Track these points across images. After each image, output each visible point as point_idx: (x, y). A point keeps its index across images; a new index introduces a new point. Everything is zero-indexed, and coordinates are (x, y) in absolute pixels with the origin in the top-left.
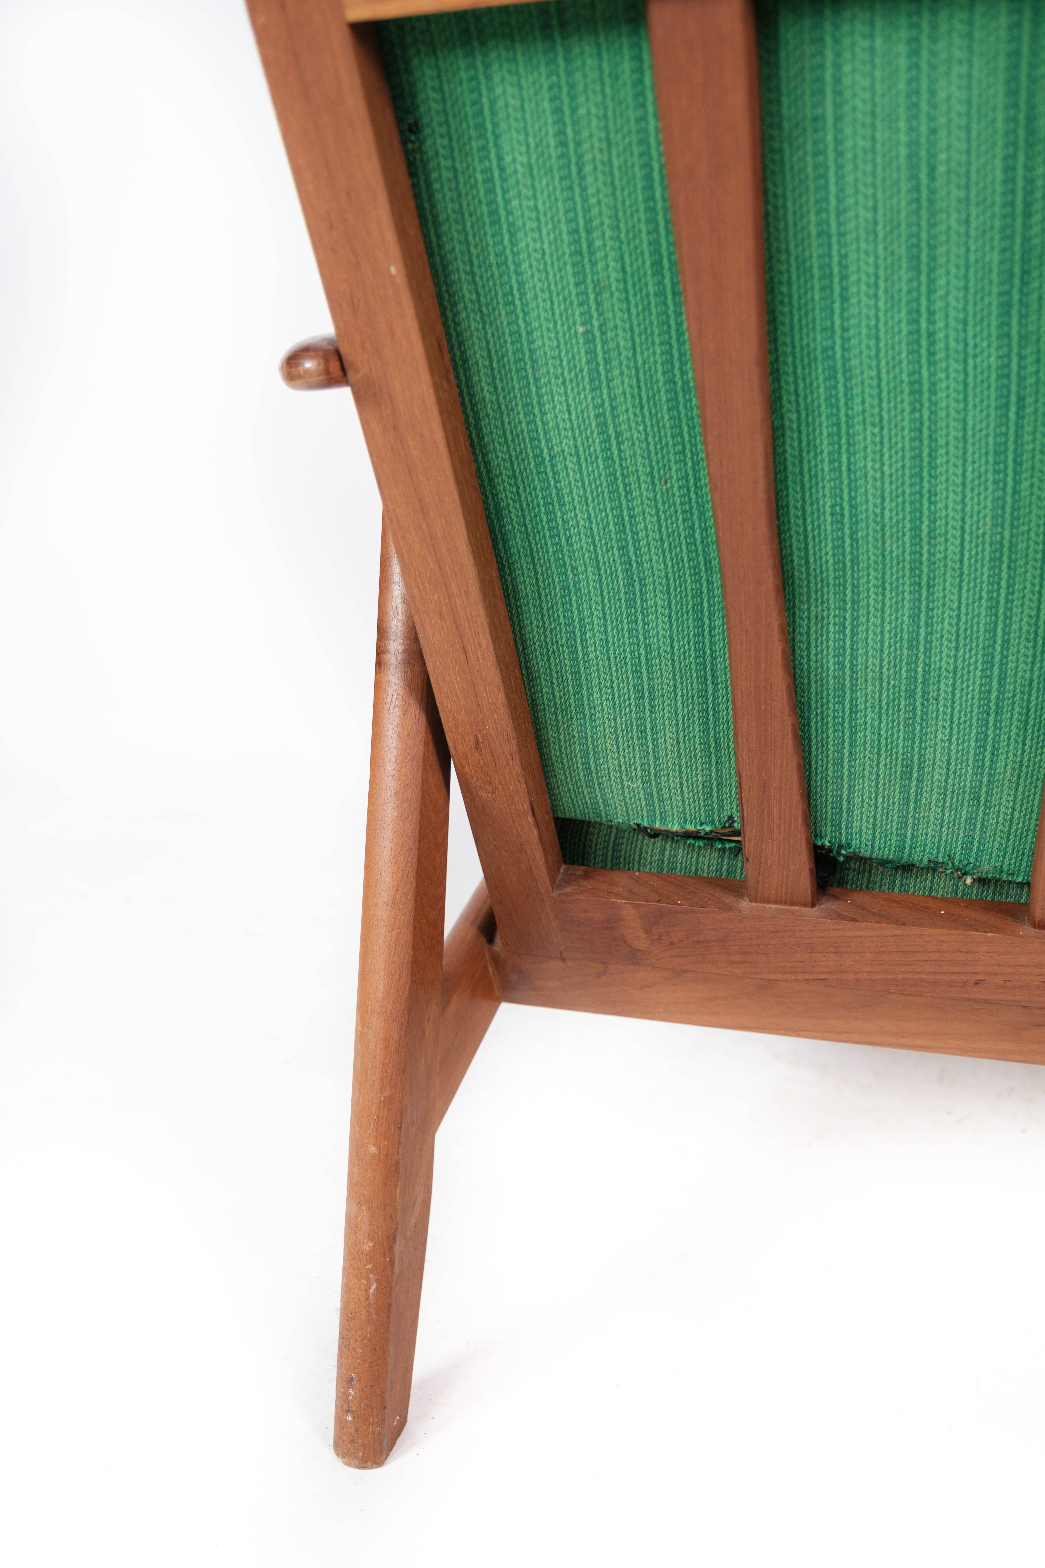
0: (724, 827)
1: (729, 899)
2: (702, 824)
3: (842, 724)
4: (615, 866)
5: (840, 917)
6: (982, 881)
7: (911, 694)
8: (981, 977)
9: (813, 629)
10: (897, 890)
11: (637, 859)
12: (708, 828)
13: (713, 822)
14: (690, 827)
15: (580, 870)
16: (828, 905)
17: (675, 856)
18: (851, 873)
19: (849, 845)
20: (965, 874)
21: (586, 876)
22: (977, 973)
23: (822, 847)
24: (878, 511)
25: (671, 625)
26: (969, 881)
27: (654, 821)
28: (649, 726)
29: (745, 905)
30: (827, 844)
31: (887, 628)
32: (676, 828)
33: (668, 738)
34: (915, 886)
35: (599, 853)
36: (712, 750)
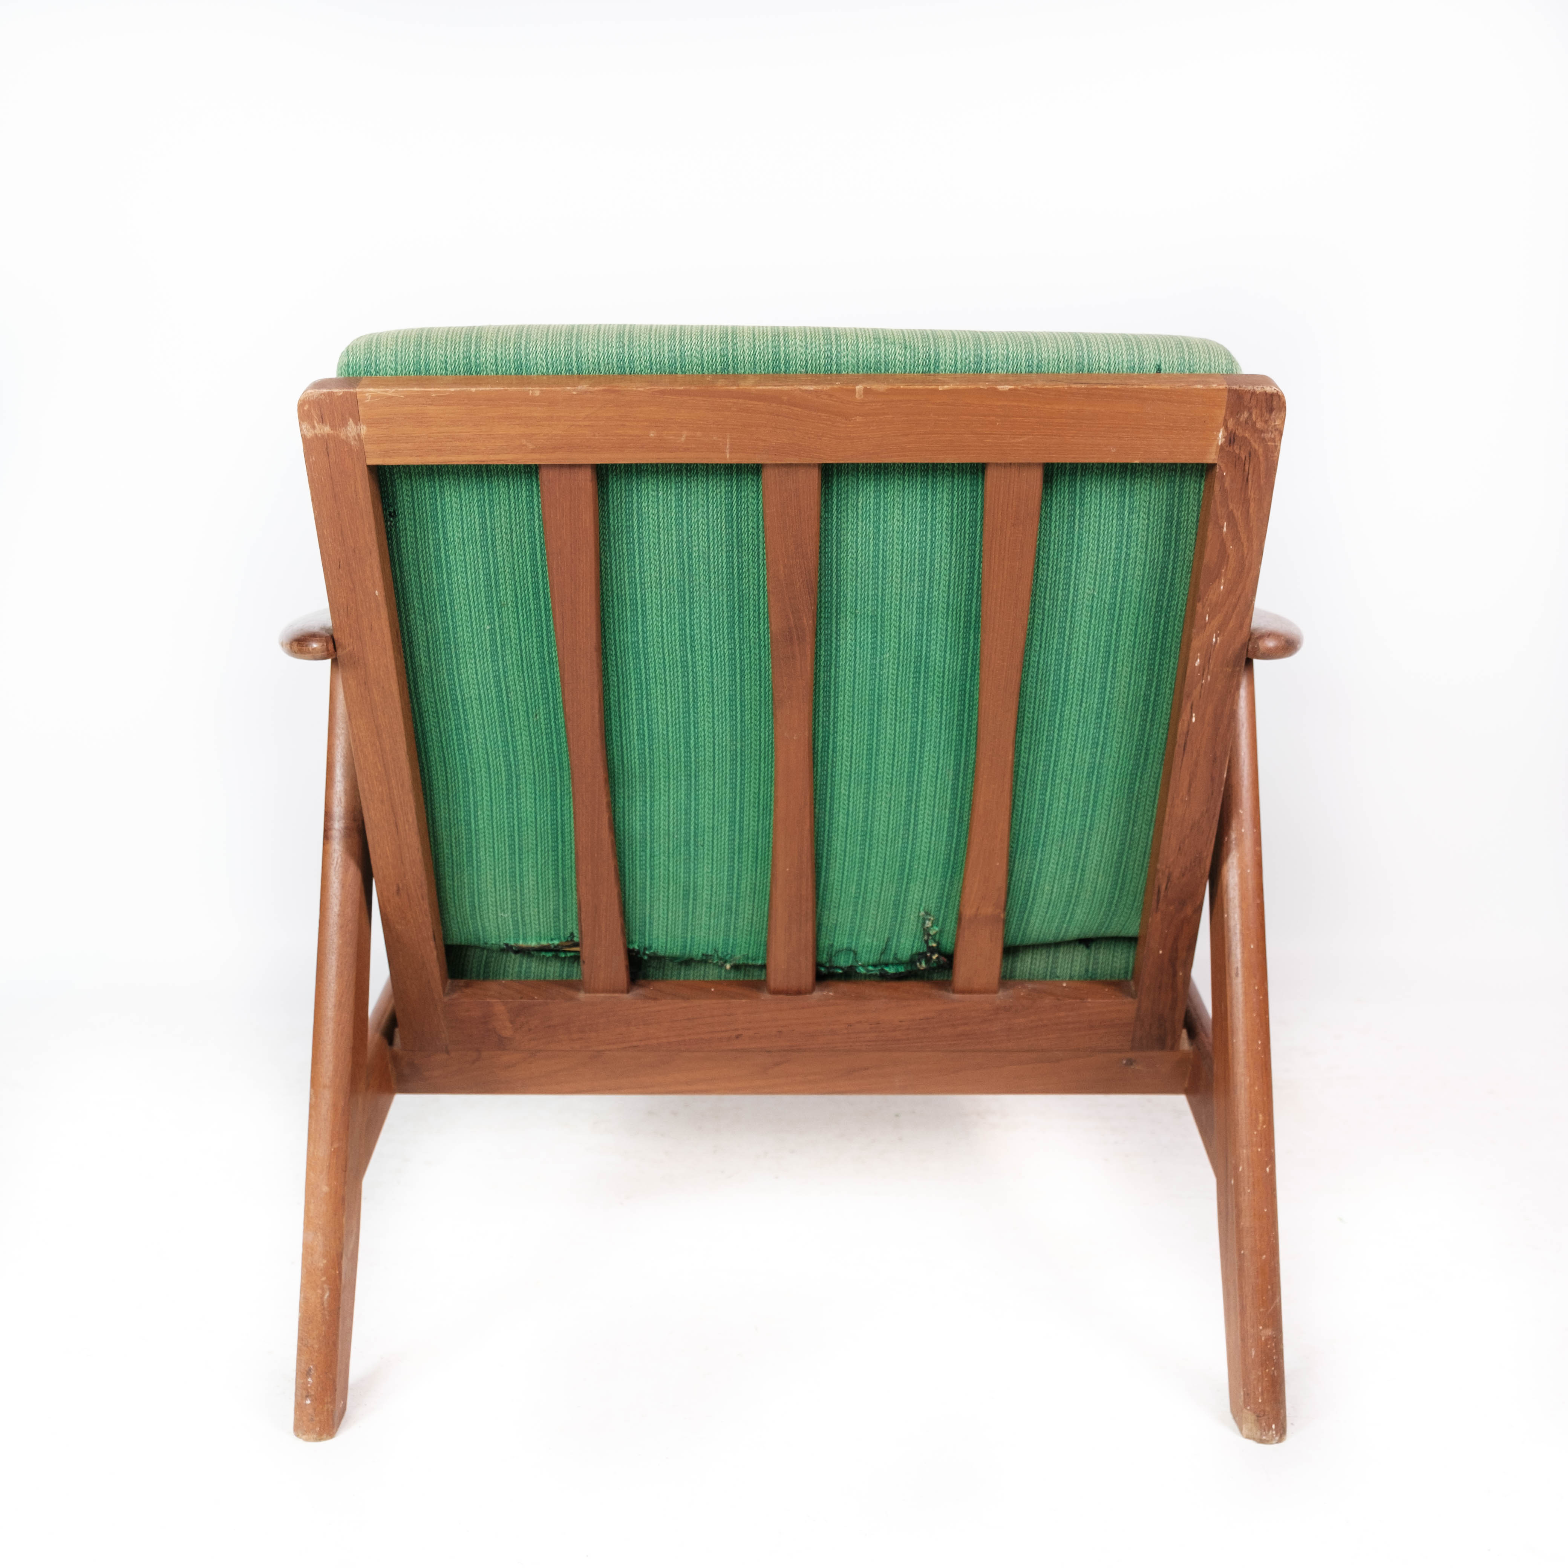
0: (567, 941)
1: (571, 993)
2: (552, 940)
3: (645, 865)
4: (486, 978)
5: (646, 998)
6: (736, 967)
7: (687, 843)
8: (740, 1032)
9: (627, 804)
10: (682, 979)
11: (502, 971)
12: (556, 942)
13: (559, 938)
14: (544, 943)
15: (462, 982)
16: (638, 992)
17: (530, 968)
18: (652, 970)
19: (651, 947)
20: (726, 962)
21: (467, 986)
22: (737, 1030)
23: (633, 950)
24: (665, 732)
25: (536, 805)
26: (728, 966)
27: (518, 941)
28: (518, 873)
29: (582, 996)
30: (636, 947)
31: (672, 802)
32: (533, 944)
33: (530, 880)
34: (695, 974)
35: (474, 970)
36: (561, 887)
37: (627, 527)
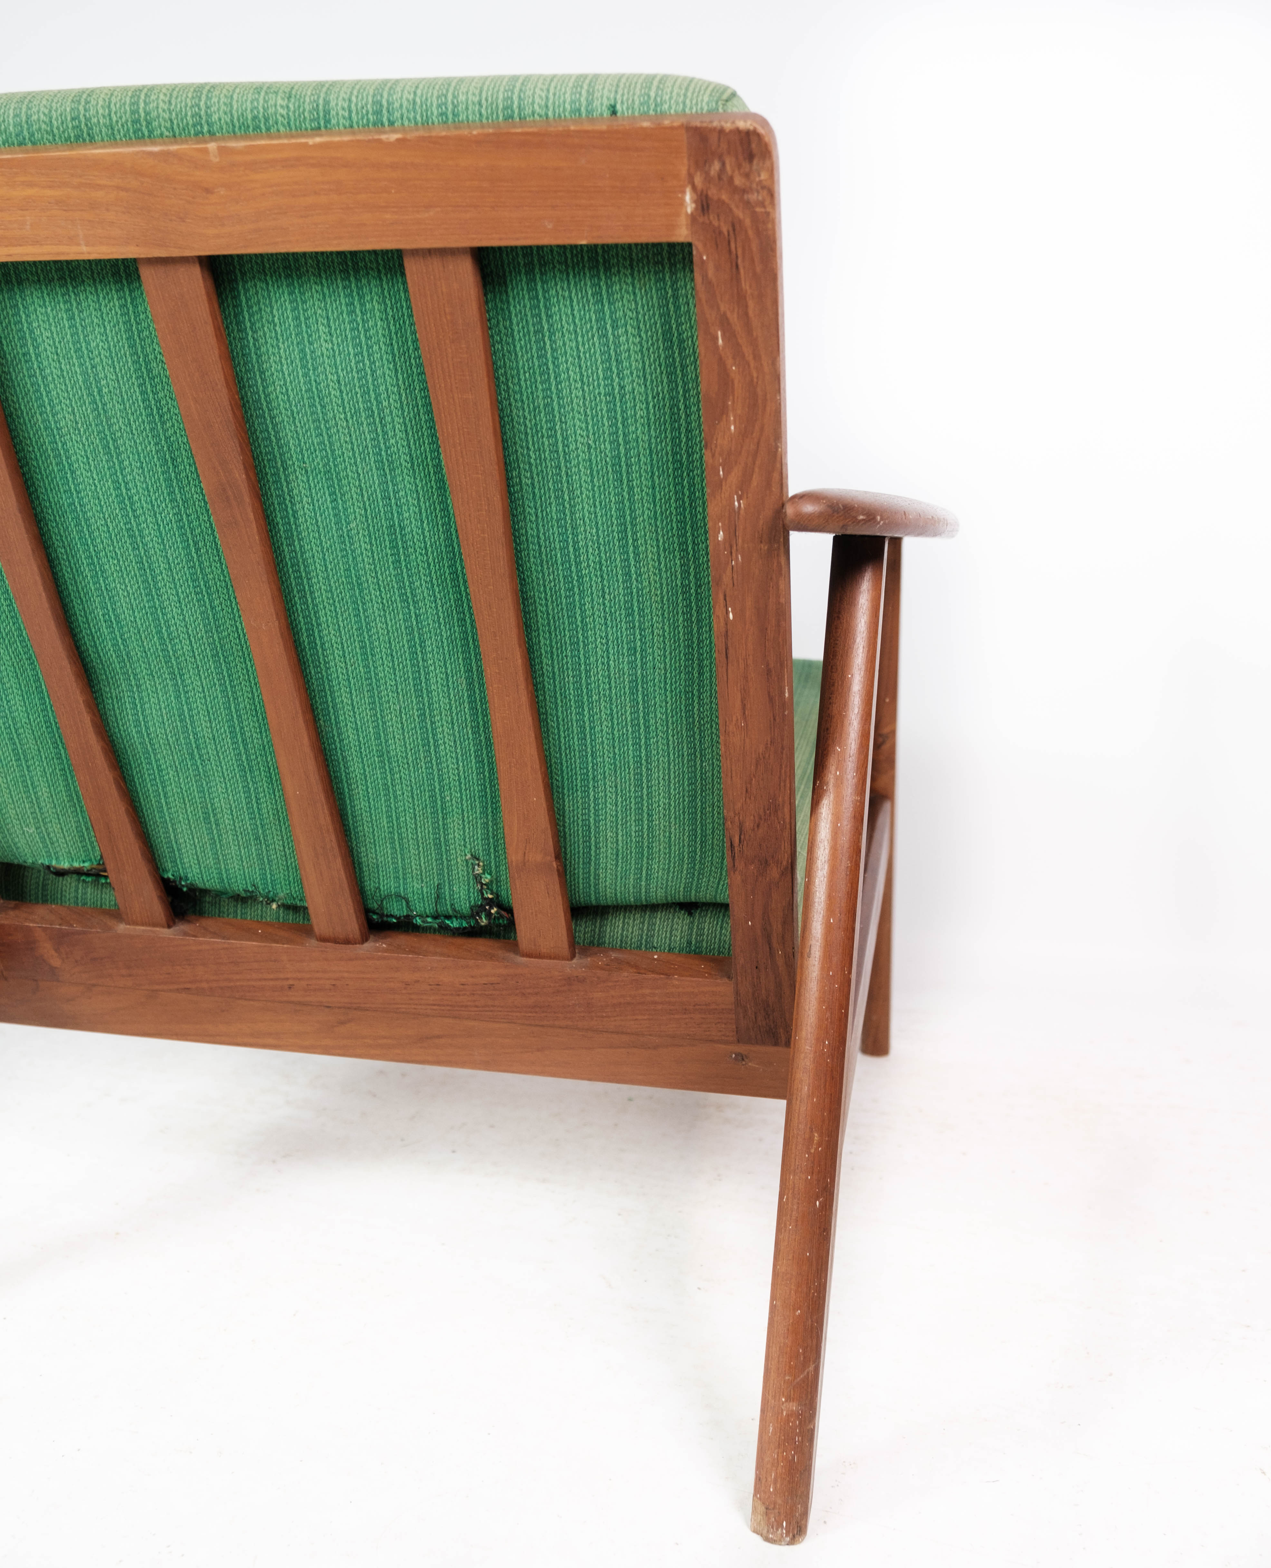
0: (99, 864)
1: (110, 922)
2: (84, 862)
3: (155, 779)
4: (45, 902)
5: (186, 934)
6: (287, 907)
7: (192, 755)
8: (291, 982)
9: (116, 706)
10: (239, 917)
11: (59, 896)
12: (87, 864)
13: (90, 860)
14: (76, 865)
15: (12, 903)
16: (182, 927)
17: (86, 893)
18: (207, 905)
19: (187, 879)
20: (273, 901)
21: (16, 908)
22: (287, 979)
23: (169, 879)
24: (132, 619)
25: (25, 703)
26: (274, 906)
27: (51, 861)
28: (29, 782)
29: (122, 928)
30: (171, 876)
31: (163, 706)
32: (65, 865)
33: (43, 791)
34: (252, 912)
35: (33, 892)
36: (75, 801)
37: (24, 355)
